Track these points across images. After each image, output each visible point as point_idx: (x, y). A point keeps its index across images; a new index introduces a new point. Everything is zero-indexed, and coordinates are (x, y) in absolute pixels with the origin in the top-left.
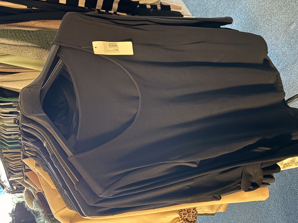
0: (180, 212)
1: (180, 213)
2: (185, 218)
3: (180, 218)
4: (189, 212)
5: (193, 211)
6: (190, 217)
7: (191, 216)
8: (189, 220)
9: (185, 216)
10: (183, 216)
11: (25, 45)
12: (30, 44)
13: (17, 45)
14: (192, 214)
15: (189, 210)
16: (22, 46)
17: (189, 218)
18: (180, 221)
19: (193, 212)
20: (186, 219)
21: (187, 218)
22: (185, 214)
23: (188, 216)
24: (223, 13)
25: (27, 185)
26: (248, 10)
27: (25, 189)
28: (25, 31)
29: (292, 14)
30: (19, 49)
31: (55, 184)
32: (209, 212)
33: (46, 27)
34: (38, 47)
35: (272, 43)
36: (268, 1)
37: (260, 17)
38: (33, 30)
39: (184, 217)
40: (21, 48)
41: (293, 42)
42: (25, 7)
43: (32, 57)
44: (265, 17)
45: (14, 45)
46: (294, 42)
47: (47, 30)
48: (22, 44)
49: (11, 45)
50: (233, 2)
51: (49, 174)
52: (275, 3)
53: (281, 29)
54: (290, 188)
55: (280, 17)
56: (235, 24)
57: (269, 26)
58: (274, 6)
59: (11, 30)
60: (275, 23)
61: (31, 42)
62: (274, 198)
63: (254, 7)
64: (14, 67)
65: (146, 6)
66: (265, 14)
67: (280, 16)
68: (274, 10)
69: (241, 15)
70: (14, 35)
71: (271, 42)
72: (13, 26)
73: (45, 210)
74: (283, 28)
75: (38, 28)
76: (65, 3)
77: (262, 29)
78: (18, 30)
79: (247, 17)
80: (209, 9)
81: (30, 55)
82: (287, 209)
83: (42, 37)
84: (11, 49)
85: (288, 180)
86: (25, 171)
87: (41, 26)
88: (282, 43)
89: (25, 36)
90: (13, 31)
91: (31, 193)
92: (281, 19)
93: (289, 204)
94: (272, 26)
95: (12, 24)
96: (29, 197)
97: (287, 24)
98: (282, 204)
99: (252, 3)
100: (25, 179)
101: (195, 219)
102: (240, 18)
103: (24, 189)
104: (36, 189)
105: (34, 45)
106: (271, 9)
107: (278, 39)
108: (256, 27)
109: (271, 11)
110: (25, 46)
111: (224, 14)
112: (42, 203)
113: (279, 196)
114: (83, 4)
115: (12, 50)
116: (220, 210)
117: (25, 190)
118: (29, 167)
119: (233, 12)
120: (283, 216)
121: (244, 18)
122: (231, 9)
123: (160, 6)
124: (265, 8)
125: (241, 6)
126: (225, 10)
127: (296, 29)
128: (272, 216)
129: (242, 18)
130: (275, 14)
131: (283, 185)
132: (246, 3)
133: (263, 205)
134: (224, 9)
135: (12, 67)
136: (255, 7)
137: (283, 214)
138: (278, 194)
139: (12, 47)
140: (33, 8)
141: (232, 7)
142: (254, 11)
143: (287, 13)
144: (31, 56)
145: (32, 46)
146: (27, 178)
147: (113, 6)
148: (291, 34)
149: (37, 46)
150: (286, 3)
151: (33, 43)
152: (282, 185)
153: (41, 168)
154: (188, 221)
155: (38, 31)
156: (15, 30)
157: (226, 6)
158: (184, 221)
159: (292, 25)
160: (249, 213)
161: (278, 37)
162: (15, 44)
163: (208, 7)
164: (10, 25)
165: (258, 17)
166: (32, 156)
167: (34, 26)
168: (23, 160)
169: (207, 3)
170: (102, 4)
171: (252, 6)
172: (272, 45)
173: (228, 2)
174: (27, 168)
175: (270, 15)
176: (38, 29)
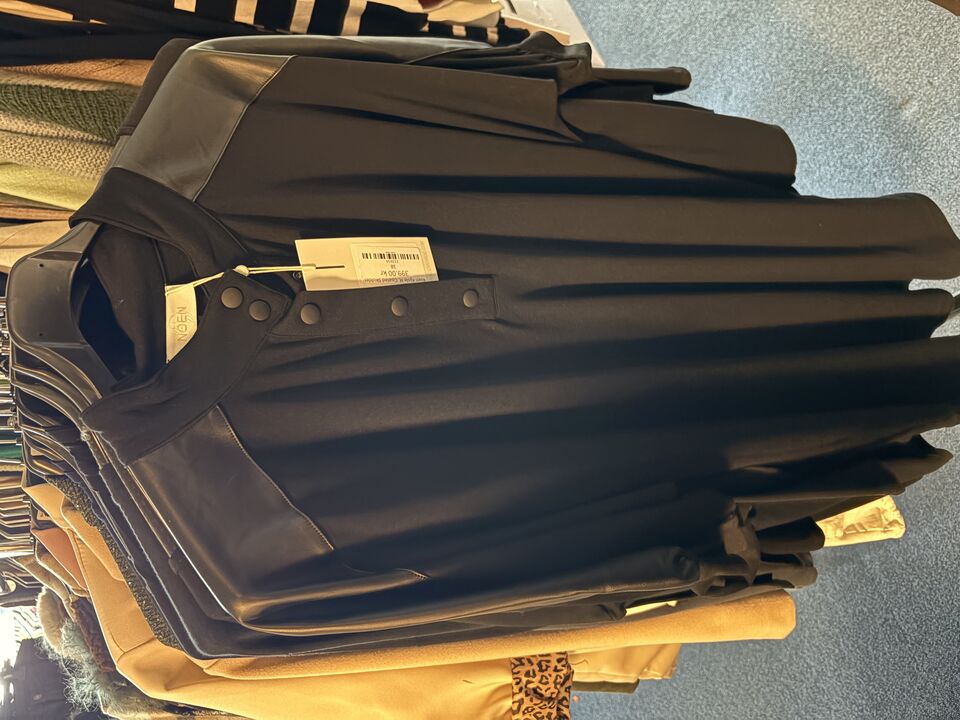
0: (516, 666)
1: (515, 670)
2: (531, 686)
3: (515, 687)
4: (544, 667)
5: (556, 667)
6: (547, 683)
7: (551, 680)
8: (543, 692)
9: (531, 679)
10: (524, 679)
11: (61, 135)
12: (76, 134)
13: (36, 135)
14: (554, 675)
15: (544, 664)
16: (51, 137)
17: (544, 687)
18: (514, 694)
19: (556, 670)
20: (535, 690)
21: (538, 687)
22: (531, 674)
23: (540, 682)
24: (698, 61)
25: (46, 575)
26: (774, 56)
27: (44, 589)
28: (62, 92)
29: (907, 72)
30: (40, 146)
31: (121, 566)
32: (616, 676)
33: (127, 82)
34: (101, 143)
35: (844, 160)
36: (837, 30)
37: (809, 77)
38: (90, 88)
39: (528, 682)
40: (48, 144)
41: (908, 159)
42: (68, 17)
43: (82, 174)
44: (827, 78)
45: (26, 134)
46: (910, 162)
47: (132, 90)
48: (52, 132)
49: (16, 132)
50: (729, 28)
51: (104, 533)
52: (857, 36)
53: (874, 119)
54: (886, 620)
55: (873, 80)
56: (736, 97)
57: (837, 107)
58: (854, 47)
59: (19, 85)
60: (855, 97)
61: (80, 128)
62: (837, 651)
63: (794, 45)
64: (24, 203)
65: (451, 28)
66: (825, 70)
67: (870, 77)
68: (854, 57)
69: (753, 71)
70: (26, 103)
71: (841, 157)
72: (27, 73)
73: (97, 655)
74: (879, 115)
75: (105, 83)
76: (192, 8)
77: (815, 116)
78: (41, 87)
79: (771, 76)
80: (658, 46)
81: (75, 167)
82: (874, 687)
83: (114, 113)
84: (16, 147)
85: (880, 595)
86: (35, 528)
87: (112, 77)
88: (874, 163)
89: (61, 106)
90: (24, 91)
91: (59, 602)
92: (874, 88)
93: (882, 672)
94: (845, 108)
95: (22, 68)
96: (52, 615)
97: (891, 104)
98: (862, 673)
99: (787, 35)
100: (39, 556)
101: (566, 695)
102: (749, 78)
103: (40, 591)
104: (70, 587)
105: (91, 137)
106: (845, 55)
107: (863, 149)
108: (797, 110)
109: (844, 60)
110: (62, 138)
111: (701, 64)
112: (89, 633)
113: (853, 646)
114: (250, 14)
115: (20, 149)
116: (652, 672)
117: (44, 592)
118: (47, 515)
119: (730, 60)
120: (862, 711)
121: (762, 80)
122: (724, 49)
123: (496, 30)
124: (828, 52)
125: (753, 43)
126: (706, 53)
127: (918, 119)
128: (830, 709)
129: (757, 78)
130: (857, 69)
131: (865, 609)
132: (771, 33)
133: (801, 673)
134: (704, 48)
135: (17, 202)
136: (796, 47)
137: (864, 702)
138: (848, 639)
139: (20, 140)
140: (92, 21)
141: (727, 44)
142: (794, 59)
143: (894, 70)
144: (78, 172)
145: (82, 139)
146: (43, 551)
147: (345, 23)
148: (902, 135)
149: (100, 139)
150: (890, 39)
151: (85, 130)
152: (861, 611)
153: (80, 515)
154: (541, 695)
155: (102, 92)
156: (30, 86)
157: (709, 39)
158: (527, 695)
159: (908, 106)
160: (760, 696)
161: (862, 143)
162: (30, 132)
163: (654, 41)
164: (15, 71)
165: (806, 78)
166: (53, 477)
167: (93, 76)
168: (28, 491)
169: (654, 28)
170: (308, 18)
171: (787, 44)
172: (845, 166)
173: (715, 29)
174: (42, 519)
175: (840, 73)
176: (104, 88)
